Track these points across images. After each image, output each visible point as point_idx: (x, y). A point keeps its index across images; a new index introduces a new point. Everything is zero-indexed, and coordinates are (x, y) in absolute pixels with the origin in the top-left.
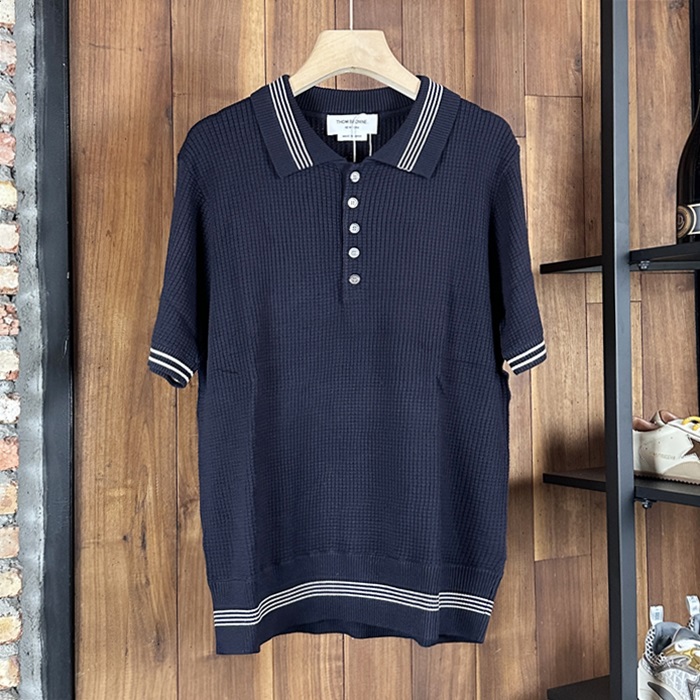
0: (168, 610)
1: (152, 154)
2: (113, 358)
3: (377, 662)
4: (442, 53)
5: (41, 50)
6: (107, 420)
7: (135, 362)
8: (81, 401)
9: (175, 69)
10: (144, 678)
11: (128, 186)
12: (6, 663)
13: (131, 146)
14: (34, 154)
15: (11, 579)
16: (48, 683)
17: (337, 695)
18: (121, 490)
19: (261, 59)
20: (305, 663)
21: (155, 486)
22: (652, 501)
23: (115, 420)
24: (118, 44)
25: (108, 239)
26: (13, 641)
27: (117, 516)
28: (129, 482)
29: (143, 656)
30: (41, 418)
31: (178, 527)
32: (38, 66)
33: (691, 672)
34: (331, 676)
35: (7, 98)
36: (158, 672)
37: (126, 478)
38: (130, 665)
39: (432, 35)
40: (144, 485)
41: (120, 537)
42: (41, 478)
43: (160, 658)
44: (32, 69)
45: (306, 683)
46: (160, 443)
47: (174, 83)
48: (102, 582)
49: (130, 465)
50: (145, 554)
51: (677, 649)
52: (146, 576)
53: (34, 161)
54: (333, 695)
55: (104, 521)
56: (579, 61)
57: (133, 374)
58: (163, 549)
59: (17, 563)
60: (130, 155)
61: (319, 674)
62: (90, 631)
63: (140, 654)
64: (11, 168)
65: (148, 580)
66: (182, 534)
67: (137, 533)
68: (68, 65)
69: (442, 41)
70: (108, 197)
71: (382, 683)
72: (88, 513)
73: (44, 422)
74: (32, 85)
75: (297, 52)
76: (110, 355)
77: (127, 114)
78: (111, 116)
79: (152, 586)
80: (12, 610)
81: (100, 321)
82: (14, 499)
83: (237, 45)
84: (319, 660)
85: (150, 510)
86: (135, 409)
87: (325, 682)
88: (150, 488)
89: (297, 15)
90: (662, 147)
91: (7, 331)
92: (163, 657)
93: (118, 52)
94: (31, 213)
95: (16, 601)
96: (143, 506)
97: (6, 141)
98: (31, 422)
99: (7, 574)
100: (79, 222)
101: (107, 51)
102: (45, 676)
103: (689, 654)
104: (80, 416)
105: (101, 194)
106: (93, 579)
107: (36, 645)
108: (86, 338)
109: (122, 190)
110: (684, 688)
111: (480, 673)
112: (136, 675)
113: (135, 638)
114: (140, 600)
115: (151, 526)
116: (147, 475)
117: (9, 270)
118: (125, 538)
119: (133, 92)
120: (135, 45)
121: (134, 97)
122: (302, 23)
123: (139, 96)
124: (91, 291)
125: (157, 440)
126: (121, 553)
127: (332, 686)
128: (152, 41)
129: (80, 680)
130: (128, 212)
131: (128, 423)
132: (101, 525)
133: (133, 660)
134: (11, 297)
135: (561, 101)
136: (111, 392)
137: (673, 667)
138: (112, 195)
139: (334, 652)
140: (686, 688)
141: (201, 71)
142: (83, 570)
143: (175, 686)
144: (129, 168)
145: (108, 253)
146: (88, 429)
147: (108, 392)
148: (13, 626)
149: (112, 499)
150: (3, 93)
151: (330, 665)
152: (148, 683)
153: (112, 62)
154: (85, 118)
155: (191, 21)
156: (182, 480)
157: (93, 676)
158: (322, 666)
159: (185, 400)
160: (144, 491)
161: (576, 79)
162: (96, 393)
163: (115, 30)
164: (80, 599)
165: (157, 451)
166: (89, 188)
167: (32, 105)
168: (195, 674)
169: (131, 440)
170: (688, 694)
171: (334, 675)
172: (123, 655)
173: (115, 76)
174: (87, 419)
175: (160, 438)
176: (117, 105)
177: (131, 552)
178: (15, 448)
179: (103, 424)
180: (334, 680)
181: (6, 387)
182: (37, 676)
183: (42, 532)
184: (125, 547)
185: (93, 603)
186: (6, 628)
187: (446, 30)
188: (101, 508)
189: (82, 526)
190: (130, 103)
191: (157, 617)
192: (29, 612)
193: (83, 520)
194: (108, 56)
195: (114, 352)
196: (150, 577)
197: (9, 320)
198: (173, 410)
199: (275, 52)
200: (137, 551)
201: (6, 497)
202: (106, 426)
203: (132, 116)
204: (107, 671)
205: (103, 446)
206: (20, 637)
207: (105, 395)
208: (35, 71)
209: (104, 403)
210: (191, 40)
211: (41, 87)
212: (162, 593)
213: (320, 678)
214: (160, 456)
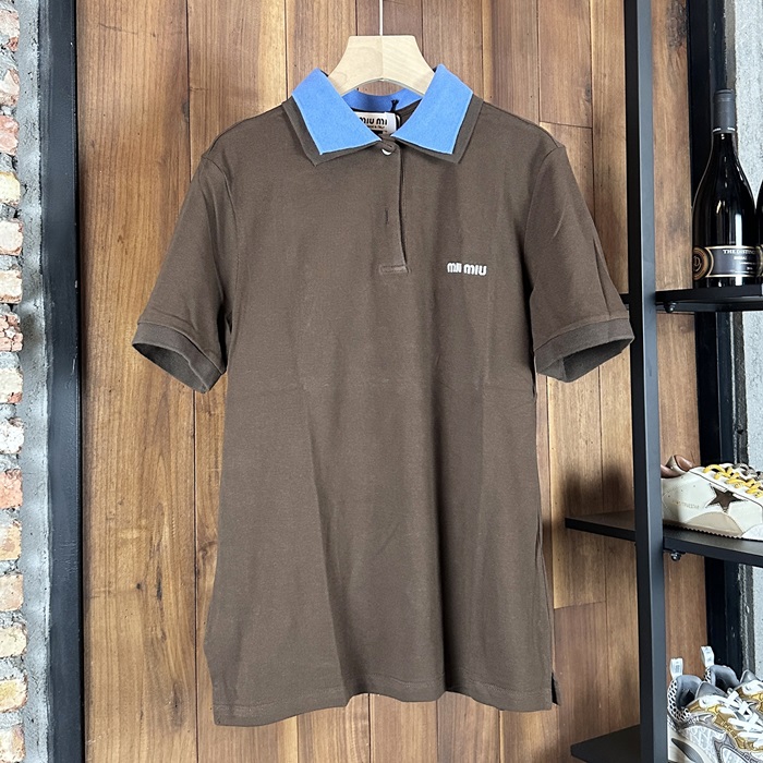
0: (186, 667)
1: (168, 152)
2: (125, 380)
3: (403, 721)
4: (461, 69)
5: (46, 25)
6: (118, 451)
7: (150, 386)
8: (90, 429)
9: (191, 61)
10: (161, 744)
11: (142, 186)
12: (9, 734)
13: (144, 142)
14: (37, 143)
15: (15, 636)
16: (55, 754)
17: (363, 756)
18: (134, 531)
19: (282, 58)
20: (330, 723)
21: (171, 526)
22: (681, 553)
23: (127, 451)
24: (130, 28)
25: (119, 245)
26: (17, 708)
27: (130, 562)
28: (143, 522)
29: (160, 720)
30: (45, 447)
31: (197, 573)
32: (43, 43)
33: (717, 729)
34: (356, 737)
35: (8, 76)
36: (177, 737)
37: (140, 518)
38: (145, 730)
39: (451, 50)
40: (160, 526)
41: (133, 586)
42: (46, 517)
43: (178, 722)
44: (36, 46)
45: (331, 745)
46: (177, 478)
47: (191, 76)
48: (114, 637)
49: (144, 503)
50: (161, 605)
51: (702, 705)
52: (162, 630)
53: (38, 150)
54: (359, 757)
55: (116, 566)
56: (589, 92)
57: (148, 400)
58: (180, 598)
59: (20, 616)
60: (144, 152)
61: (345, 735)
62: (101, 693)
63: (156, 718)
64: (13, 157)
65: (164, 634)
66: (201, 580)
67: (152, 580)
68: (75, 45)
69: (461, 57)
70: (120, 198)
71: (408, 742)
72: (98, 558)
73: (49, 452)
74: (36, 63)
75: (318, 55)
76: (122, 377)
77: (140, 106)
78: (122, 106)
79: (168, 641)
80: (16, 671)
81: (111, 338)
82: (17, 542)
83: (257, 41)
84: (344, 718)
85: (166, 555)
86: (150, 439)
87: (351, 744)
88: (166, 529)
89: (318, 14)
90: (665, 185)
91: (8, 346)
92: (181, 720)
93: (130, 36)
94: (35, 210)
95: (20, 661)
96: (158, 550)
97: (8, 125)
98: (34, 452)
99: (10, 630)
100: (88, 224)
101: (119, 33)
102: (52, 747)
103: (713, 710)
104: (89, 446)
105: (112, 193)
106: (104, 634)
107: (42, 711)
108: (96, 357)
109: (135, 191)
110: (710, 746)
111: (504, 729)
112: (152, 740)
113: (151, 700)
114: (156, 656)
115: (167, 572)
116: (163, 514)
117: (10, 275)
118: (139, 586)
119: (147, 82)
120: (149, 29)
121: (147, 87)
122: (323, 23)
123: (153, 88)
124: (100, 304)
125: (173, 475)
126: (135, 603)
127: (357, 747)
128: (167, 27)
129: (91, 749)
130: (141, 216)
131: (142, 455)
132: (113, 571)
133: (149, 725)
134: (11, 305)
135: (573, 130)
136: (124, 420)
137: (697, 724)
138: (124, 196)
139: (359, 710)
140: (713, 747)
141: (218, 65)
142: (93, 624)
143: (194, 753)
144: (143, 167)
145: (119, 261)
146: (97, 461)
147: (120, 419)
148: (17, 691)
149: (125, 542)
150: (5, 70)
151: (356, 724)
152: (165, 750)
153: (124, 46)
154: (94, 107)
155: (209, 9)
156: (200, 521)
157: (105, 745)
158: (347, 726)
159: (204, 430)
160: (160, 531)
161: (587, 109)
162: (106, 419)
163: (127, 10)
164: (90, 656)
165: (174, 487)
166: (99, 186)
167: (36, 87)
168: (216, 739)
169: (145, 475)
170: (714, 753)
171: (360, 734)
172: (138, 720)
173: (127, 62)
174: (97, 450)
175: (177, 473)
176: (129, 95)
177: (146, 602)
178: (18, 483)
179: (114, 455)
180: (360, 741)
181: (7, 412)
182: (43, 747)
183: (48, 579)
184: (139, 596)
185: (104, 661)
186: (9, 693)
187: (465, 46)
188: (113, 550)
189: (92, 572)
190: (143, 95)
191: (175, 676)
192: (33, 673)
193: (92, 565)
194: (119, 39)
195: (126, 373)
196: (166, 631)
197: (11, 333)
198: (190, 440)
199: (296, 53)
200: (152, 601)
201: (8, 539)
202: (118, 457)
203: (146, 109)
204: (120, 737)
205: (114, 480)
206: (25, 703)
207: (117, 423)
208: (39, 49)
209: (116, 432)
210: (209, 31)
211: (46, 67)
212: (179, 648)
213: (345, 739)
214: (177, 493)
